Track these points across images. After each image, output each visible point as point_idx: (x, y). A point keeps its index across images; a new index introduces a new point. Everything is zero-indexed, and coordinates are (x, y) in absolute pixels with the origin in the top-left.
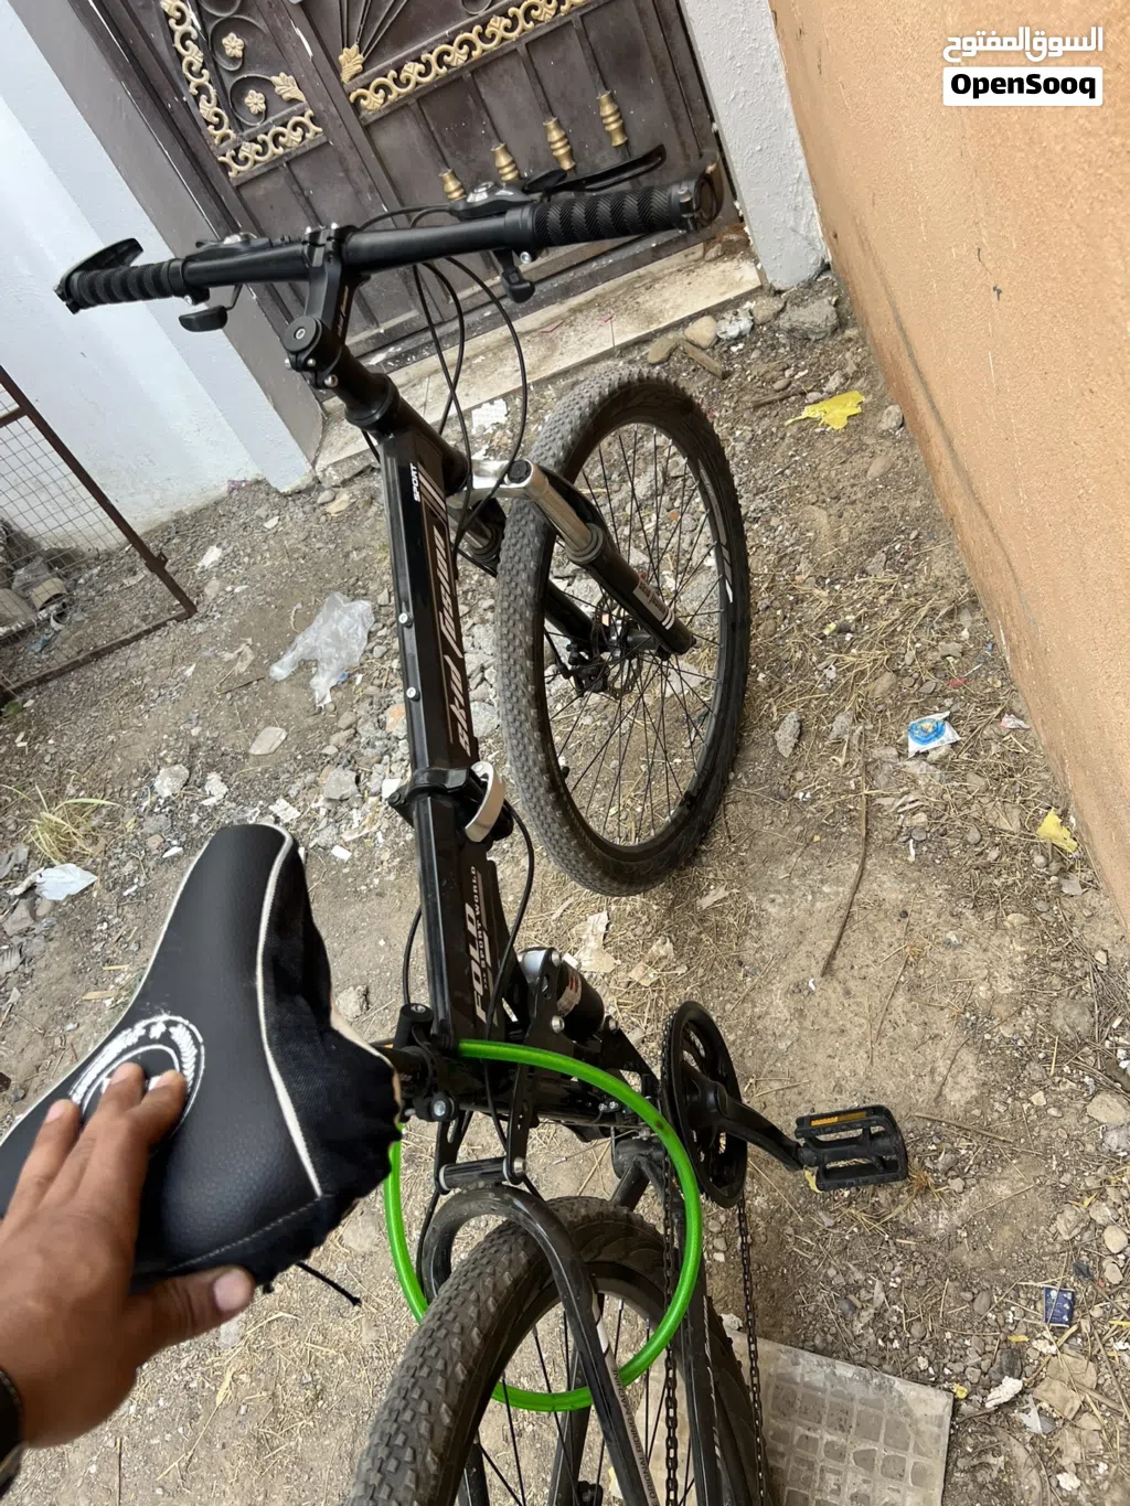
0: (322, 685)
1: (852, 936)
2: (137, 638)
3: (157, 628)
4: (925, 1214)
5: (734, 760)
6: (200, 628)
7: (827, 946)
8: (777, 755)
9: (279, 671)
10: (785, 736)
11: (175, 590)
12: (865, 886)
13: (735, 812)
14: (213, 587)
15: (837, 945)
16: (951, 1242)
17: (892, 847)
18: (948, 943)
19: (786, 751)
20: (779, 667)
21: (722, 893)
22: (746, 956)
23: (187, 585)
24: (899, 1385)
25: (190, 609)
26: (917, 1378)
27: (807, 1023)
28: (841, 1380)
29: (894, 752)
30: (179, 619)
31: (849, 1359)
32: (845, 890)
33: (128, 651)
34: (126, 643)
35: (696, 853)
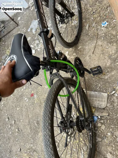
0: (34, 31)
1: (96, 49)
2: (13, 30)
3: (15, 28)
4: (104, 77)
5: (81, 31)
6: (19, 27)
7: (93, 51)
8: (86, 30)
9: (29, 30)
10: (87, 27)
11: (16, 23)
12: (97, 43)
13: (82, 38)
14: (20, 22)
15: (94, 50)
16: (107, 79)
17: (100, 38)
18: (107, 48)
19: (87, 29)
20: (86, 19)
21: (81, 47)
22: (84, 53)
23: (17, 22)
24: (102, 93)
25: (18, 25)
26: (104, 92)
27: (91, 59)
28: (96, 94)
29: (100, 27)
30: (17, 26)
31: (97, 92)
32: (95, 44)
33: (12, 31)
34: (12, 30)
35: (78, 43)
